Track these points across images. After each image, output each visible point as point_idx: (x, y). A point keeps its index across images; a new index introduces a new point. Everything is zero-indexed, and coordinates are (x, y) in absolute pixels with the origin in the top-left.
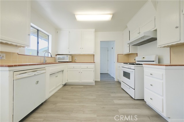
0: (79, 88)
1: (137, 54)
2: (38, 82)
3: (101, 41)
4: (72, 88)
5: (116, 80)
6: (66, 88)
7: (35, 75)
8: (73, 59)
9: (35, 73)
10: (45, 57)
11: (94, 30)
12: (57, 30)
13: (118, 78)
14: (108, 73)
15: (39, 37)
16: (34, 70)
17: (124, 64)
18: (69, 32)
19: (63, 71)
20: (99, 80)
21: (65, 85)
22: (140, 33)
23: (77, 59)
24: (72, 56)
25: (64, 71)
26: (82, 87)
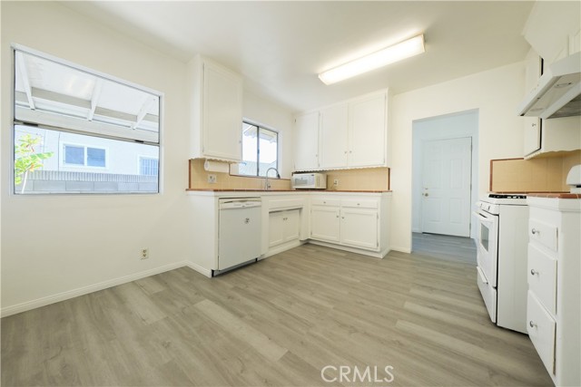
0: (336, 256)
2: (247, 220)
3: (414, 122)
4: (318, 251)
6: (310, 251)
7: (244, 208)
8: (329, 182)
9: (244, 204)
10: (267, 178)
11: (386, 91)
12: (295, 116)
14: (469, 238)
15: (260, 135)
16: (243, 200)
17: (490, 196)
18: (320, 115)
19: (300, 209)
20: (408, 249)
21: (307, 243)
23: (338, 181)
24: (327, 174)
25: (303, 210)
26: (344, 255)
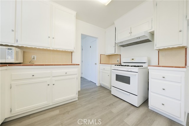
1: (120, 55)
5: (98, 85)
13: (101, 82)
14: (82, 77)
17: (115, 65)
20: (79, 89)
22: (131, 33)
